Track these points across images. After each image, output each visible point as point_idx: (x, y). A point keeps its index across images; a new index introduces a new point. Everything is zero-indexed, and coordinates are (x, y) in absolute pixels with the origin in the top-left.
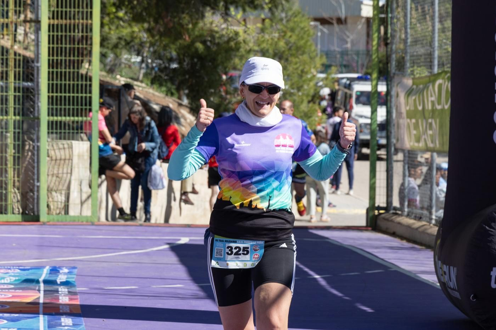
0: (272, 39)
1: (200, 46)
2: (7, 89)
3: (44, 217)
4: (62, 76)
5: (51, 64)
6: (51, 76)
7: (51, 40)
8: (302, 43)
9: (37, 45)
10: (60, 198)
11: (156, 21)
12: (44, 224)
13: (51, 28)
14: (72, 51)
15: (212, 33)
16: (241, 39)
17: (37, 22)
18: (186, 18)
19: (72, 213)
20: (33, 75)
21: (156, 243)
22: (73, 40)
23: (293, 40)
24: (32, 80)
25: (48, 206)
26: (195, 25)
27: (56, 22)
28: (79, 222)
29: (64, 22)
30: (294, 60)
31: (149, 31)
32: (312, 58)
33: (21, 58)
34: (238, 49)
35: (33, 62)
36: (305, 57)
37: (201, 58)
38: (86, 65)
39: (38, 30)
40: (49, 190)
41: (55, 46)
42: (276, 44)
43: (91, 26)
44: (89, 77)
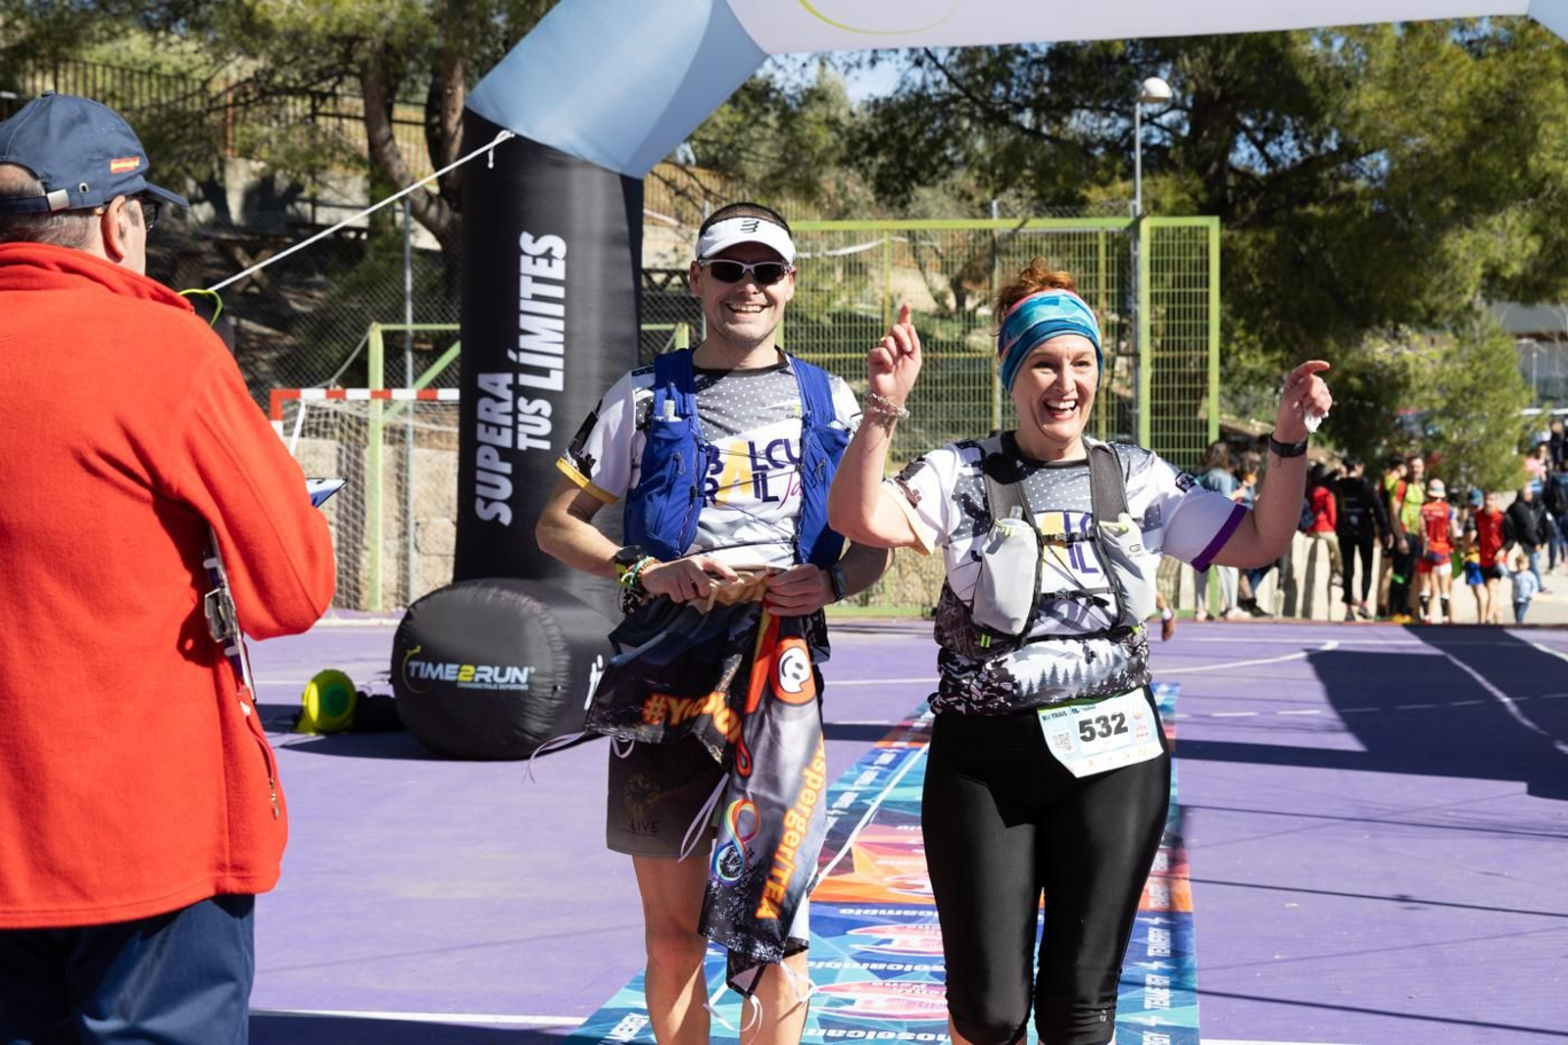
0: (1455, 372)
4: (1170, 425)
5: (1155, 411)
6: (1154, 426)
7: (1154, 378)
9: (1135, 385)
13: (1156, 363)
16: (1411, 371)
17: (1136, 355)
20: (1130, 424)
21: (1291, 648)
22: (1182, 378)
23: (1484, 372)
24: (1129, 432)
26: (1343, 356)
27: (1160, 354)
29: (1171, 354)
33: (1116, 402)
34: (1407, 384)
35: (1130, 407)
39: (1137, 364)
41: (1159, 387)
42: (1460, 377)
43: (1207, 358)
44: (1204, 426)
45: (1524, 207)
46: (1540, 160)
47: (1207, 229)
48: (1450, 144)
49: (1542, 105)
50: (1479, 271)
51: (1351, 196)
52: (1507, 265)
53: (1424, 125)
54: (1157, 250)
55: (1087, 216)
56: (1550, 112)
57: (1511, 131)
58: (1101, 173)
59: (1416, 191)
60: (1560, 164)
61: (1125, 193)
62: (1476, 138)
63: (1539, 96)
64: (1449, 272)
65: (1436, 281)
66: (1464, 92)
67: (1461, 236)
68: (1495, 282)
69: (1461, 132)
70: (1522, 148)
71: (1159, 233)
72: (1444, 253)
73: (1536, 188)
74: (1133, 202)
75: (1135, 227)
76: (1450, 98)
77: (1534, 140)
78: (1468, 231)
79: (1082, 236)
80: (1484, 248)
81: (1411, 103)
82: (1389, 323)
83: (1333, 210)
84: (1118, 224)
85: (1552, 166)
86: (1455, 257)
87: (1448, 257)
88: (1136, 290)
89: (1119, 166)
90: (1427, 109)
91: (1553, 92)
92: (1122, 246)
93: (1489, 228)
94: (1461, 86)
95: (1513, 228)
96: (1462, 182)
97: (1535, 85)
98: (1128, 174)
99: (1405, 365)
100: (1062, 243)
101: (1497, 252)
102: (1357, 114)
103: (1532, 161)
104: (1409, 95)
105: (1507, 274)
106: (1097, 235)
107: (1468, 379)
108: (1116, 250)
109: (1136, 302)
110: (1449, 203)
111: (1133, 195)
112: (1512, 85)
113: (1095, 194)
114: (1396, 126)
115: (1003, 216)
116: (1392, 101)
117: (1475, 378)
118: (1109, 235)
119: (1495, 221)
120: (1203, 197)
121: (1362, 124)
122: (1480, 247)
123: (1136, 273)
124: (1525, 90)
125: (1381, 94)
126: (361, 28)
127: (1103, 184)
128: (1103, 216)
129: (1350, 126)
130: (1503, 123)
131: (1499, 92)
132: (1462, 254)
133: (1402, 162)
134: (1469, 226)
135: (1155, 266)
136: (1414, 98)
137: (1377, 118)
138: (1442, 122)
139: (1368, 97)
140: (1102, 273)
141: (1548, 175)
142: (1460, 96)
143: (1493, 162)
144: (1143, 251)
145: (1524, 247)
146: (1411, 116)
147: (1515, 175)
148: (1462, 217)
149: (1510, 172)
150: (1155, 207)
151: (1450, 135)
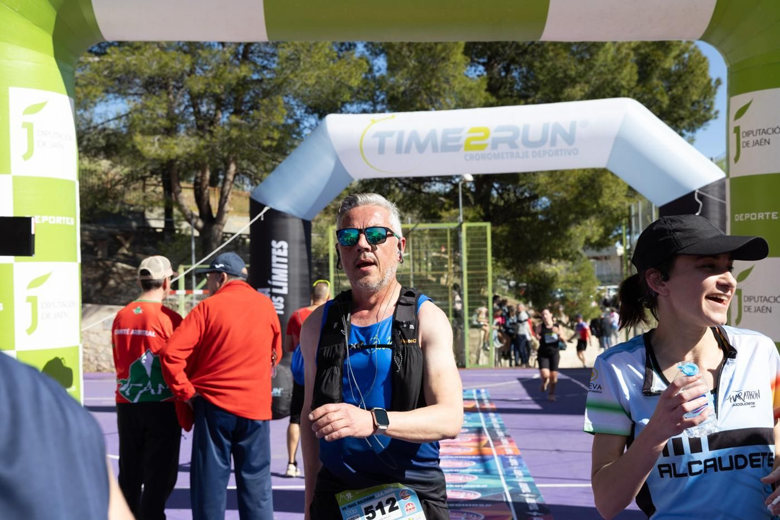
1: (537, 279)
2: (448, 305)
3: (468, 366)
4: (474, 298)
5: (469, 293)
6: (469, 298)
7: (469, 281)
8: (588, 275)
10: (474, 356)
11: (517, 269)
12: (468, 369)
13: (469, 275)
14: (478, 285)
15: (543, 272)
16: (558, 276)
17: (462, 273)
18: (530, 267)
19: (481, 363)
22: (479, 280)
25: (470, 361)
27: (470, 272)
28: (483, 368)
29: (474, 272)
30: (584, 283)
31: (514, 273)
32: (594, 283)
36: (590, 282)
37: (539, 285)
38: (482, 290)
39: (462, 276)
40: (470, 353)
41: (470, 284)
43: (487, 274)
44: (486, 298)
45: (597, 217)
46: (603, 201)
47: (485, 227)
48: (572, 197)
49: (604, 182)
50: (583, 240)
51: (536, 214)
52: (592, 238)
53: (563, 189)
54: (468, 235)
55: (443, 222)
56: (606, 184)
57: (593, 191)
58: (446, 206)
59: (560, 212)
60: (610, 202)
61: (455, 213)
62: (581, 194)
63: (603, 179)
64: (573, 240)
65: (567, 243)
66: (577, 177)
67: (577, 228)
68: (588, 244)
69: (576, 192)
70: (596, 197)
71: (469, 229)
72: (571, 234)
73: (600, 211)
74: (458, 218)
75: (460, 227)
76: (572, 180)
77: (601, 194)
78: (578, 226)
79: (441, 230)
80: (585, 232)
81: (557, 182)
82: (548, 258)
83: (530, 219)
84: (454, 225)
85: (606, 204)
86: (575, 236)
87: (573, 236)
88: (461, 249)
89: (452, 203)
90: (563, 184)
91: (607, 179)
92: (456, 233)
93: (586, 224)
94: (575, 176)
95: (594, 224)
96: (577, 209)
97: (602, 176)
98: (456, 206)
99: (556, 275)
100: (434, 233)
101: (589, 233)
102: (538, 185)
103: (600, 201)
104: (557, 178)
105: (593, 241)
106: (446, 230)
107: (579, 279)
108: (453, 234)
109: (461, 253)
110: (572, 216)
111: (458, 215)
112: (593, 175)
113: (444, 214)
114: (554, 189)
115: (412, 222)
116: (550, 180)
117: (582, 278)
118: (451, 229)
119: (588, 222)
120: (482, 213)
121: (540, 188)
122: (583, 231)
123: (461, 243)
124: (598, 176)
125: (547, 178)
126: (178, 157)
127: (447, 210)
128: (448, 222)
129: (534, 189)
130: (590, 188)
131: (589, 178)
132: (578, 234)
133: (555, 201)
134: (579, 224)
135: (467, 239)
136: (559, 180)
137: (546, 187)
138: (569, 188)
139: (543, 180)
140: (449, 244)
141: (607, 206)
142: (574, 178)
143: (587, 202)
144: (463, 235)
145: (598, 231)
146: (557, 187)
147: (595, 206)
148: (577, 222)
149: (593, 205)
150: (466, 218)
151: (572, 192)
